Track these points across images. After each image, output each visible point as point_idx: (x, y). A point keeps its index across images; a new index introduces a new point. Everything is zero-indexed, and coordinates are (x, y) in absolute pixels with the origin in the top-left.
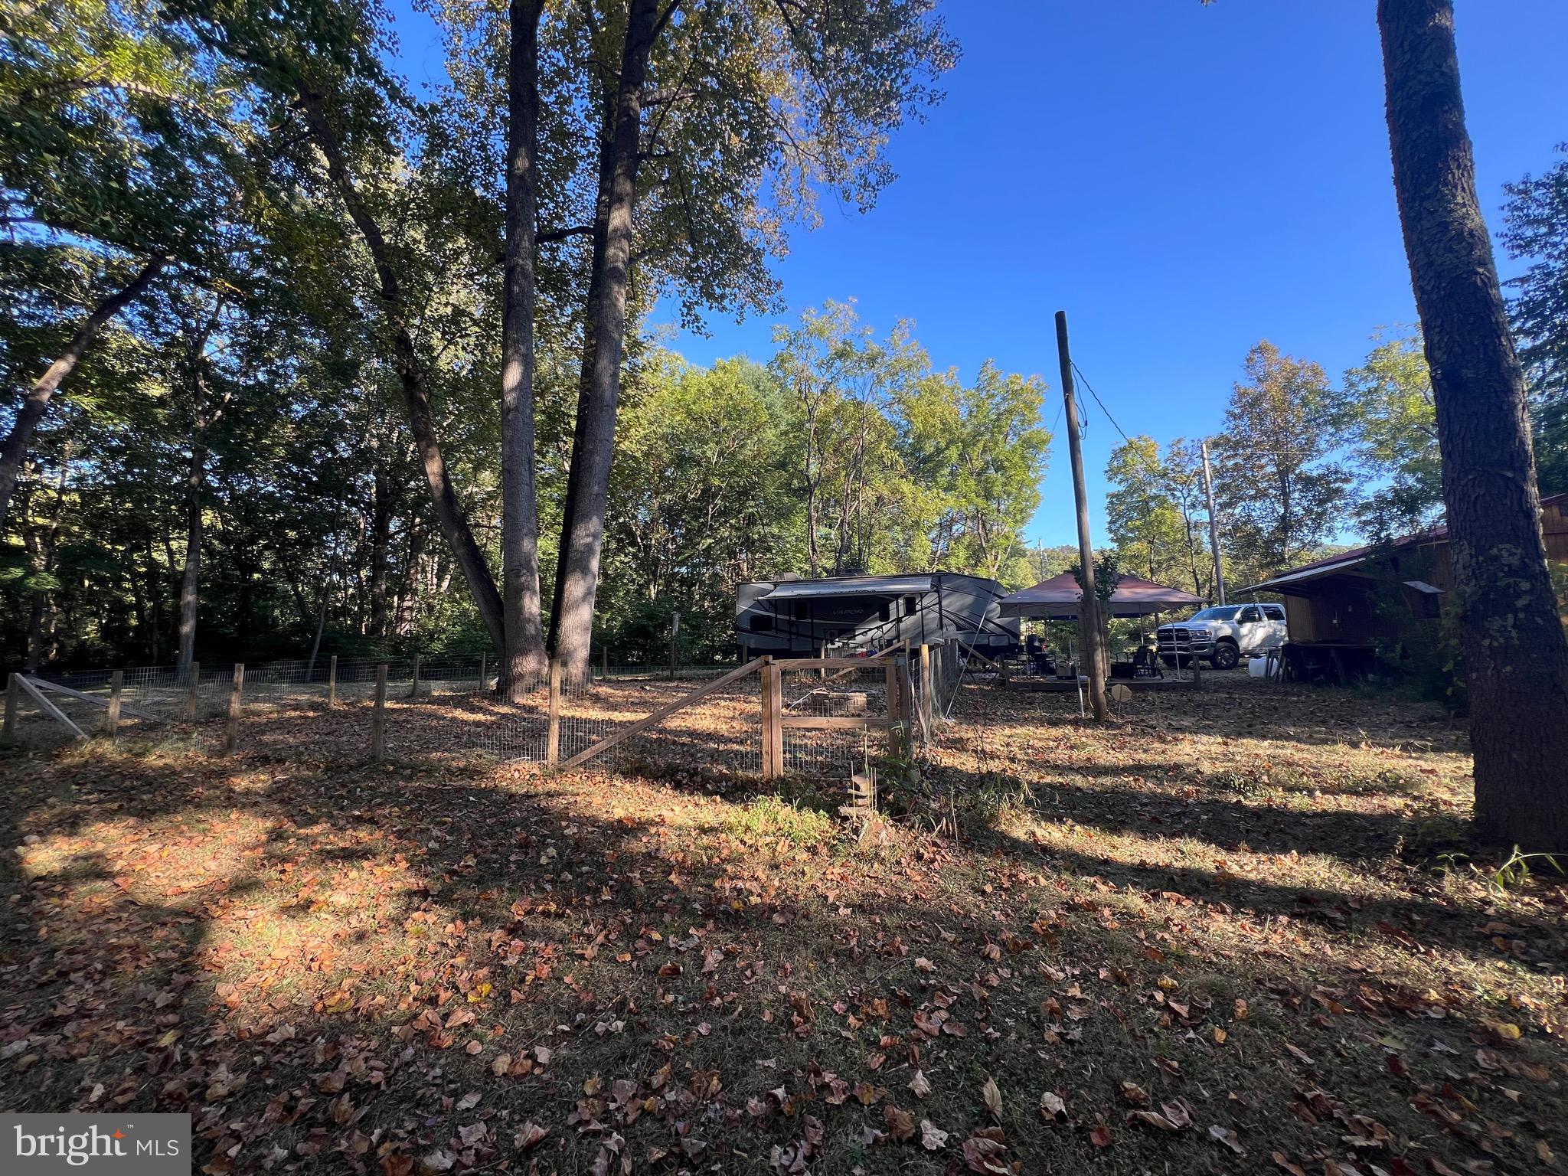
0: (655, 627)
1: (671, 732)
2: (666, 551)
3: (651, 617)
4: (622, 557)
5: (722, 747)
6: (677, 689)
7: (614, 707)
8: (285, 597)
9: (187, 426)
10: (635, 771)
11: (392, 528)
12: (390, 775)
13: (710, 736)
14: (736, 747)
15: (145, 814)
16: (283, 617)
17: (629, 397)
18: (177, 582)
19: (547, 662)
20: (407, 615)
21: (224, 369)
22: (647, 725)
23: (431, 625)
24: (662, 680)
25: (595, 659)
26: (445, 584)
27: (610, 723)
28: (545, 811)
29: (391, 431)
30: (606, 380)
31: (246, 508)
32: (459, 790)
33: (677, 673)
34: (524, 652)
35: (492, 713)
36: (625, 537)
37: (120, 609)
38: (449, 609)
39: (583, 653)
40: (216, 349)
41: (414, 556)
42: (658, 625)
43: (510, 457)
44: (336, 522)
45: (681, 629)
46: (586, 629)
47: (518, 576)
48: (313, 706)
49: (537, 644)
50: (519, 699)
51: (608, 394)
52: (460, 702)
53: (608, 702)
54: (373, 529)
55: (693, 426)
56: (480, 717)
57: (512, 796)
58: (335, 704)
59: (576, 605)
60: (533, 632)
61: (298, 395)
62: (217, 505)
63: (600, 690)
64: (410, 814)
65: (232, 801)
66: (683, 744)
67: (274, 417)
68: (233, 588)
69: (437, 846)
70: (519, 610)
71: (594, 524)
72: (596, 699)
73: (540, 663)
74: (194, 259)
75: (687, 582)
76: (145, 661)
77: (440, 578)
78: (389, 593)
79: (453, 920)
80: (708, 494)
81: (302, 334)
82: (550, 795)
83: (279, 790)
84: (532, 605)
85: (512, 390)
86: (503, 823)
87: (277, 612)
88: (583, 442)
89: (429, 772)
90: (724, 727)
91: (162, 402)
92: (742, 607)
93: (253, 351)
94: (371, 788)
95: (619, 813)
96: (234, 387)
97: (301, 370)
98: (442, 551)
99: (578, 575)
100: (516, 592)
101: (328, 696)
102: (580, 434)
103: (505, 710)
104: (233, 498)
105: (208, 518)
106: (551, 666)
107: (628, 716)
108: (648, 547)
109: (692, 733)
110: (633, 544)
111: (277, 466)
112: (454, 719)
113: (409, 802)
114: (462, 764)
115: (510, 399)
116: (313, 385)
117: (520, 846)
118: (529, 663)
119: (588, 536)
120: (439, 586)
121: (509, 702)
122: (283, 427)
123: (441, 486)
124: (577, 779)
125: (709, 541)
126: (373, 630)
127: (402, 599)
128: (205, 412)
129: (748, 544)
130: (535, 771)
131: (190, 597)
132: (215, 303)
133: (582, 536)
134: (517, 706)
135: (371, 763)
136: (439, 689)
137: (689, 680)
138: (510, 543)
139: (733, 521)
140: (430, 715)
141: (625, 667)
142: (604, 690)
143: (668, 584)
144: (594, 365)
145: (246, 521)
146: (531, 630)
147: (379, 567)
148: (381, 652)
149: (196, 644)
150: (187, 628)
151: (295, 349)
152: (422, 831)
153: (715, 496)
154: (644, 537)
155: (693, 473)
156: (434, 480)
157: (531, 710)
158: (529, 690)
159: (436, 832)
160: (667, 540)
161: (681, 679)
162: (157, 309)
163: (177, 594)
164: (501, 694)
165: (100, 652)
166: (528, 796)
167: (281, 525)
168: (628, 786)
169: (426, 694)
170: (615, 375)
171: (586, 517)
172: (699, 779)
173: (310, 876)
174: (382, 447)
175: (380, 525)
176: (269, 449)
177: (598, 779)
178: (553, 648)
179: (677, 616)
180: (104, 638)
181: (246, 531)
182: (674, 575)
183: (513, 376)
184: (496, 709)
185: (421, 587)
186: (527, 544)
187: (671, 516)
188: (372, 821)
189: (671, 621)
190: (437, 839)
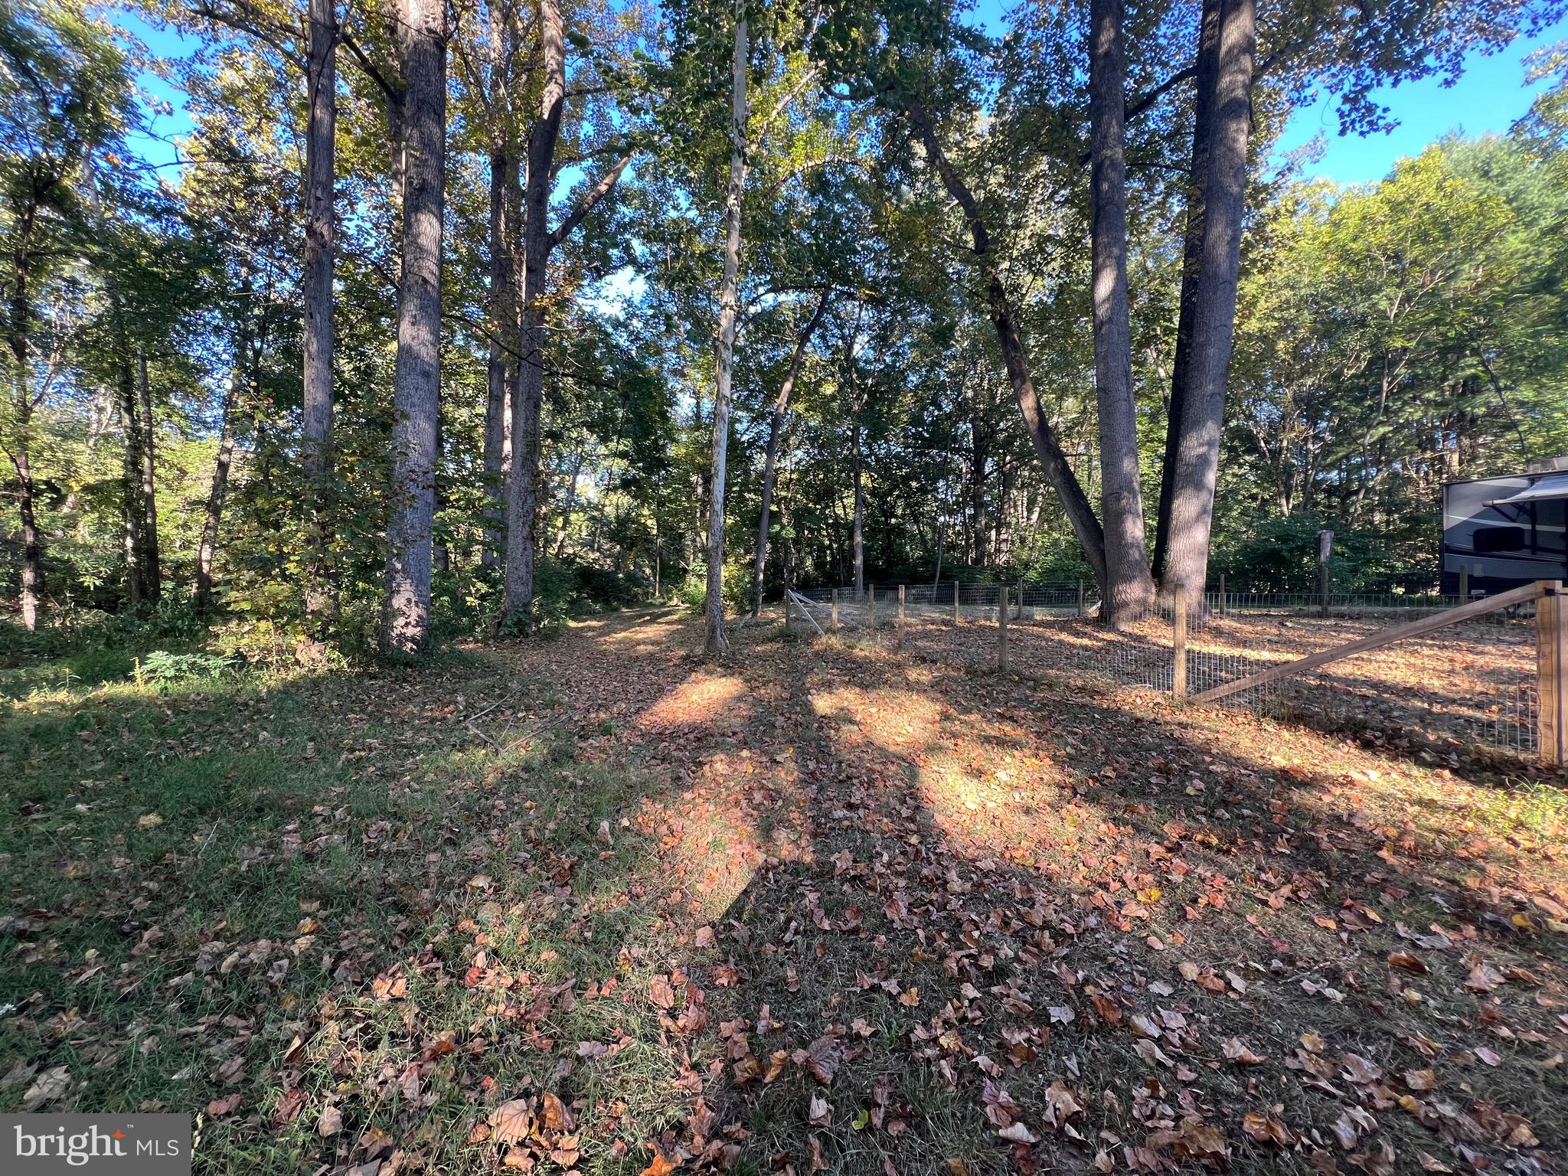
0: (1291, 551)
1: (1338, 679)
2: (1303, 453)
3: (1284, 538)
4: (1236, 469)
5: (1437, 709)
6: (1337, 629)
7: (1244, 643)
8: (912, 537)
9: (849, 412)
10: (1294, 719)
11: (987, 470)
12: (1017, 684)
13: (1410, 692)
14: (1465, 711)
15: (864, 687)
16: (913, 552)
17: (1254, 262)
18: (850, 528)
19: (1154, 590)
20: (1003, 547)
21: (866, 362)
22: (1303, 669)
23: (1024, 556)
24: (1313, 616)
25: (1211, 587)
26: (1035, 516)
27: (1243, 660)
28: (1179, 742)
29: (982, 380)
30: (1222, 250)
31: (884, 468)
32: (1083, 706)
33: (1331, 609)
34: (1129, 579)
35: (1097, 639)
36: (1240, 443)
37: (822, 549)
38: (1042, 540)
39: (1199, 580)
40: (861, 348)
41: (1006, 492)
42: (1298, 548)
43: (1105, 375)
44: (943, 470)
45: (1334, 553)
46: (1202, 554)
47: (1119, 500)
48: (944, 623)
49: (1142, 571)
50: (1124, 627)
51: (1224, 267)
52: (1063, 627)
53: (1234, 638)
54: (972, 473)
55: (1352, 273)
56: (1086, 642)
57: (1138, 720)
58: (959, 621)
59: (1188, 526)
60: (1137, 556)
61: (912, 367)
62: (868, 468)
63: (1221, 623)
64: (1043, 719)
65: (911, 687)
66: (1364, 697)
67: (897, 391)
68: (880, 531)
69: (1073, 752)
70: (1121, 535)
71: (1211, 430)
72: (1218, 633)
73: (1146, 590)
74: (846, 281)
75: (1343, 492)
76: (837, 584)
77: (1030, 511)
78: (988, 528)
79: (1104, 821)
80: (1382, 362)
81: (911, 314)
82: (1183, 725)
83: (938, 683)
84: (1136, 529)
85: (1104, 301)
86: (1136, 745)
87: (908, 548)
88: (1190, 336)
89: (1050, 686)
90: (1437, 683)
91: (833, 397)
92: (1455, 517)
93: (882, 341)
94: (1005, 693)
95: (1279, 761)
96: (870, 373)
97: (912, 345)
98: (1030, 485)
99: (1189, 492)
100: (1117, 518)
101: (953, 615)
102: (1186, 325)
103: (1111, 636)
104: (878, 460)
105: (864, 479)
106: (1158, 594)
107: (1266, 655)
108: (1276, 454)
109: (1378, 685)
110: (1253, 449)
111: (903, 429)
112: (1060, 642)
113: (1039, 710)
114: (1080, 683)
115: (1102, 311)
116: (924, 354)
117: (1159, 770)
118: (1134, 591)
119: (1201, 445)
120: (1029, 519)
121: (1113, 629)
122: (905, 396)
123: (1036, 419)
124: (1213, 715)
125: (1382, 430)
126: (978, 561)
127: (998, 533)
128: (857, 398)
129: (1463, 424)
130: (1159, 700)
131: (859, 539)
132: (857, 310)
133: (1193, 446)
134: (1122, 634)
135: (999, 671)
136: (1039, 614)
137: (1358, 617)
138: (1110, 465)
139: (1431, 395)
140: (1038, 637)
141: (1247, 601)
142: (1226, 623)
143: (1308, 496)
144: (1202, 239)
145: (884, 479)
146: (1135, 555)
147: (979, 505)
148: (985, 581)
149: (865, 572)
150: (859, 561)
151: (907, 329)
152: (1057, 736)
153: (1393, 364)
154: (1271, 437)
155: (1352, 341)
156: (1030, 415)
157: (1140, 639)
158: (1137, 618)
159: (1070, 740)
160: (1306, 440)
161: (1341, 616)
162: (826, 329)
163: (851, 537)
164: (1105, 620)
165: (816, 579)
166: (1154, 721)
167: (906, 479)
168: (1286, 734)
169: (1029, 617)
170: (1235, 239)
171: (1198, 424)
172: (1405, 743)
173: (976, 752)
174: (976, 395)
175: (978, 465)
176: (897, 416)
177: (1240, 719)
178: (1159, 572)
179: (1327, 536)
180: (816, 569)
181: (886, 486)
182: (1317, 484)
183: (1105, 285)
184: (1100, 635)
185: (1014, 521)
186: (1127, 465)
187: (1312, 407)
188: (1011, 719)
189: (1318, 541)
190: (1073, 746)
